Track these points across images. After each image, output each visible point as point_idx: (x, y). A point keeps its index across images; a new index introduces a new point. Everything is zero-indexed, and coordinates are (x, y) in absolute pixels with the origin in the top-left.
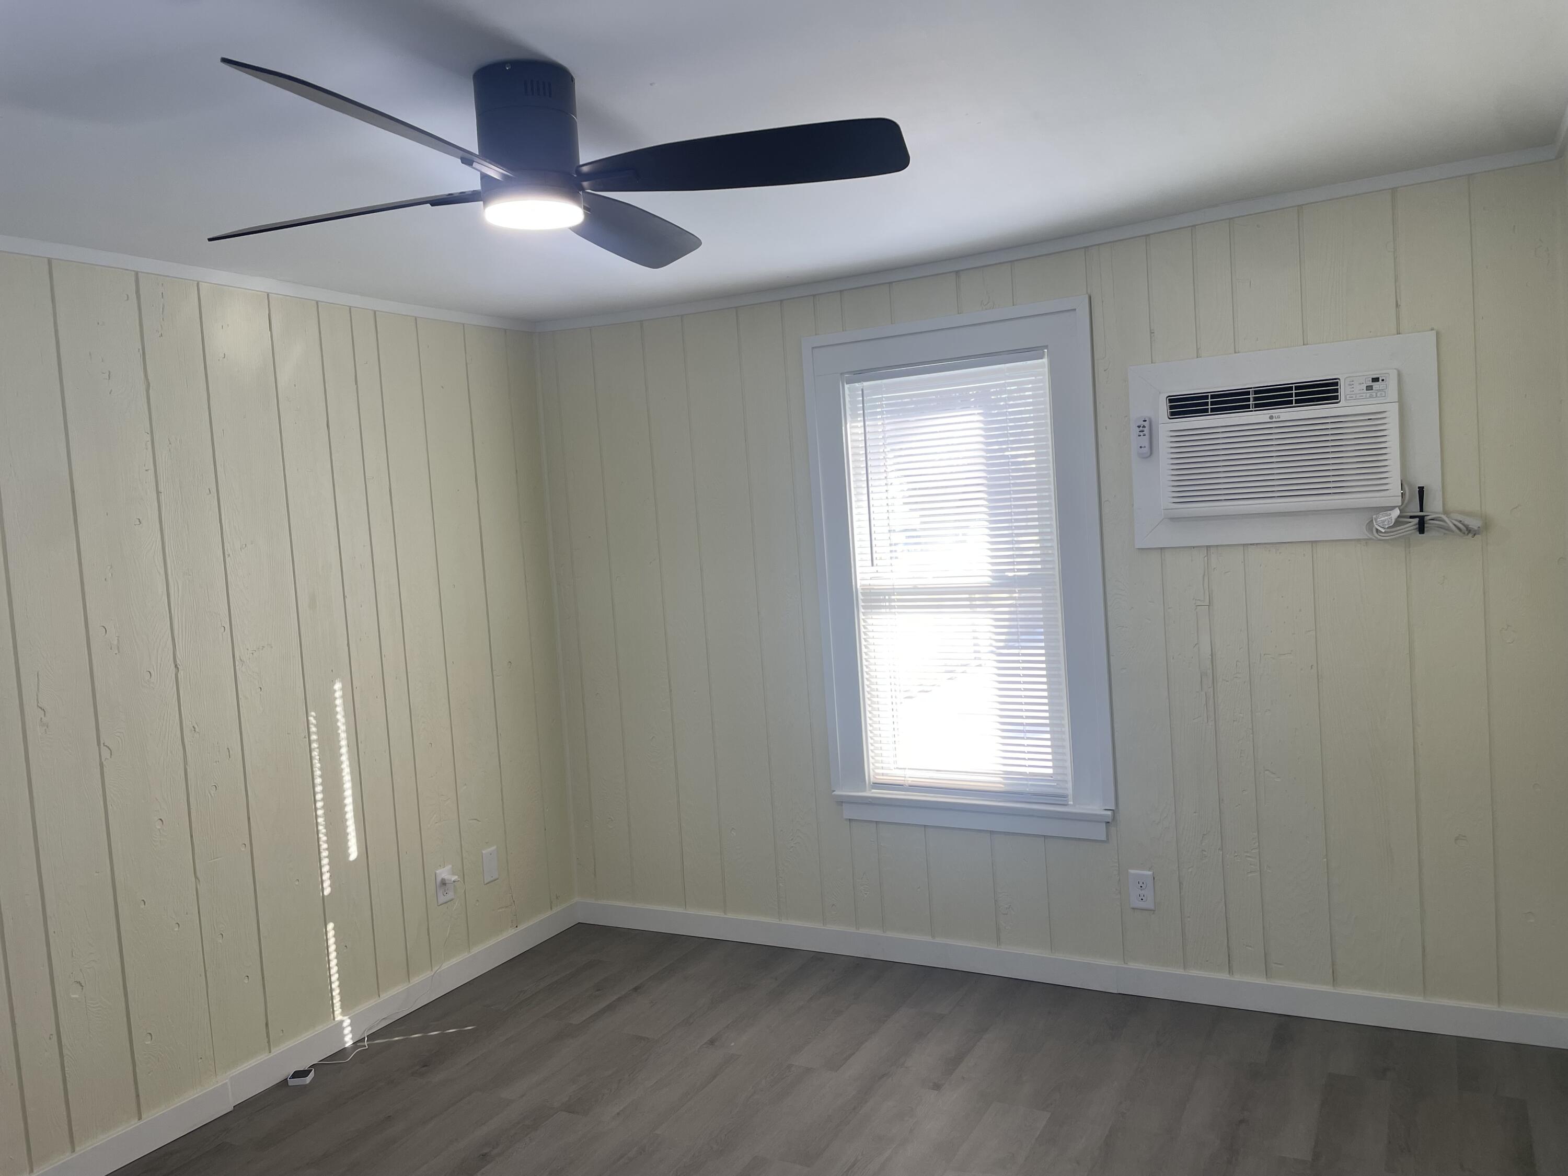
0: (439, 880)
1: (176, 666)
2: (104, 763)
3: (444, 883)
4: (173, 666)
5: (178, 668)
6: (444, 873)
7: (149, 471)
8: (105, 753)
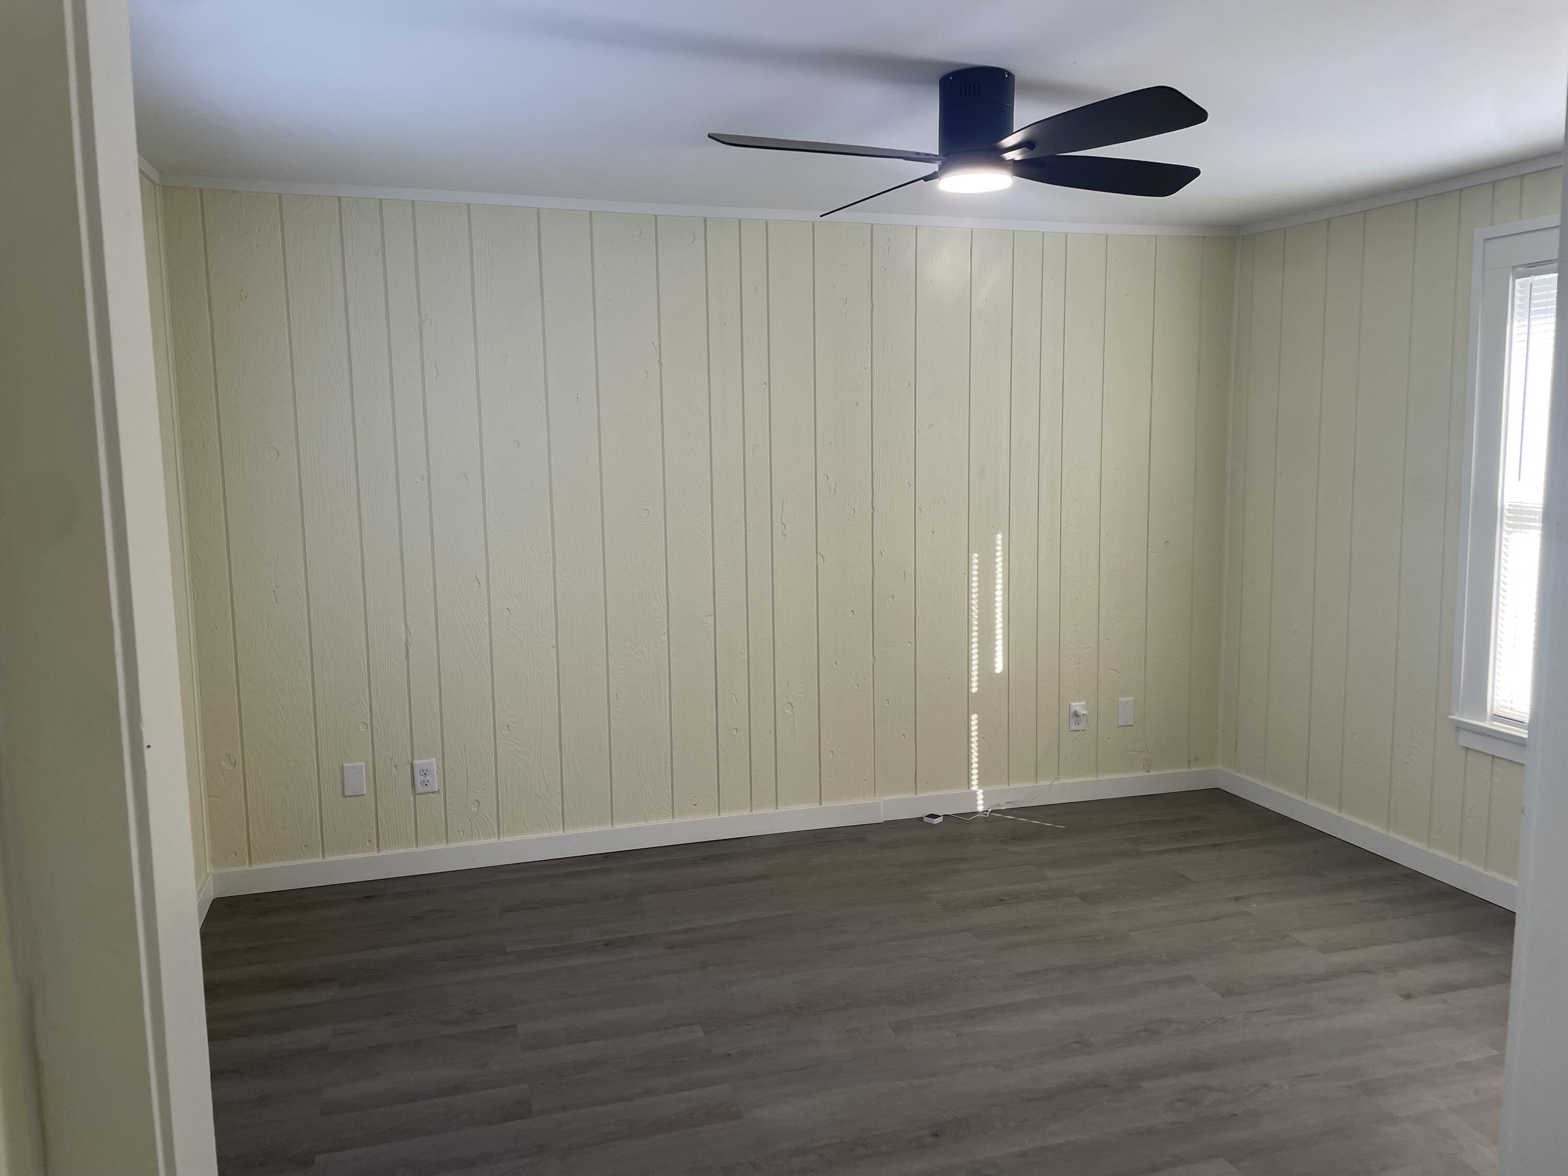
0: (1072, 711)
1: (873, 508)
2: (819, 566)
3: (1076, 714)
4: (871, 507)
5: (874, 510)
6: (1078, 706)
7: (867, 369)
8: (820, 559)
